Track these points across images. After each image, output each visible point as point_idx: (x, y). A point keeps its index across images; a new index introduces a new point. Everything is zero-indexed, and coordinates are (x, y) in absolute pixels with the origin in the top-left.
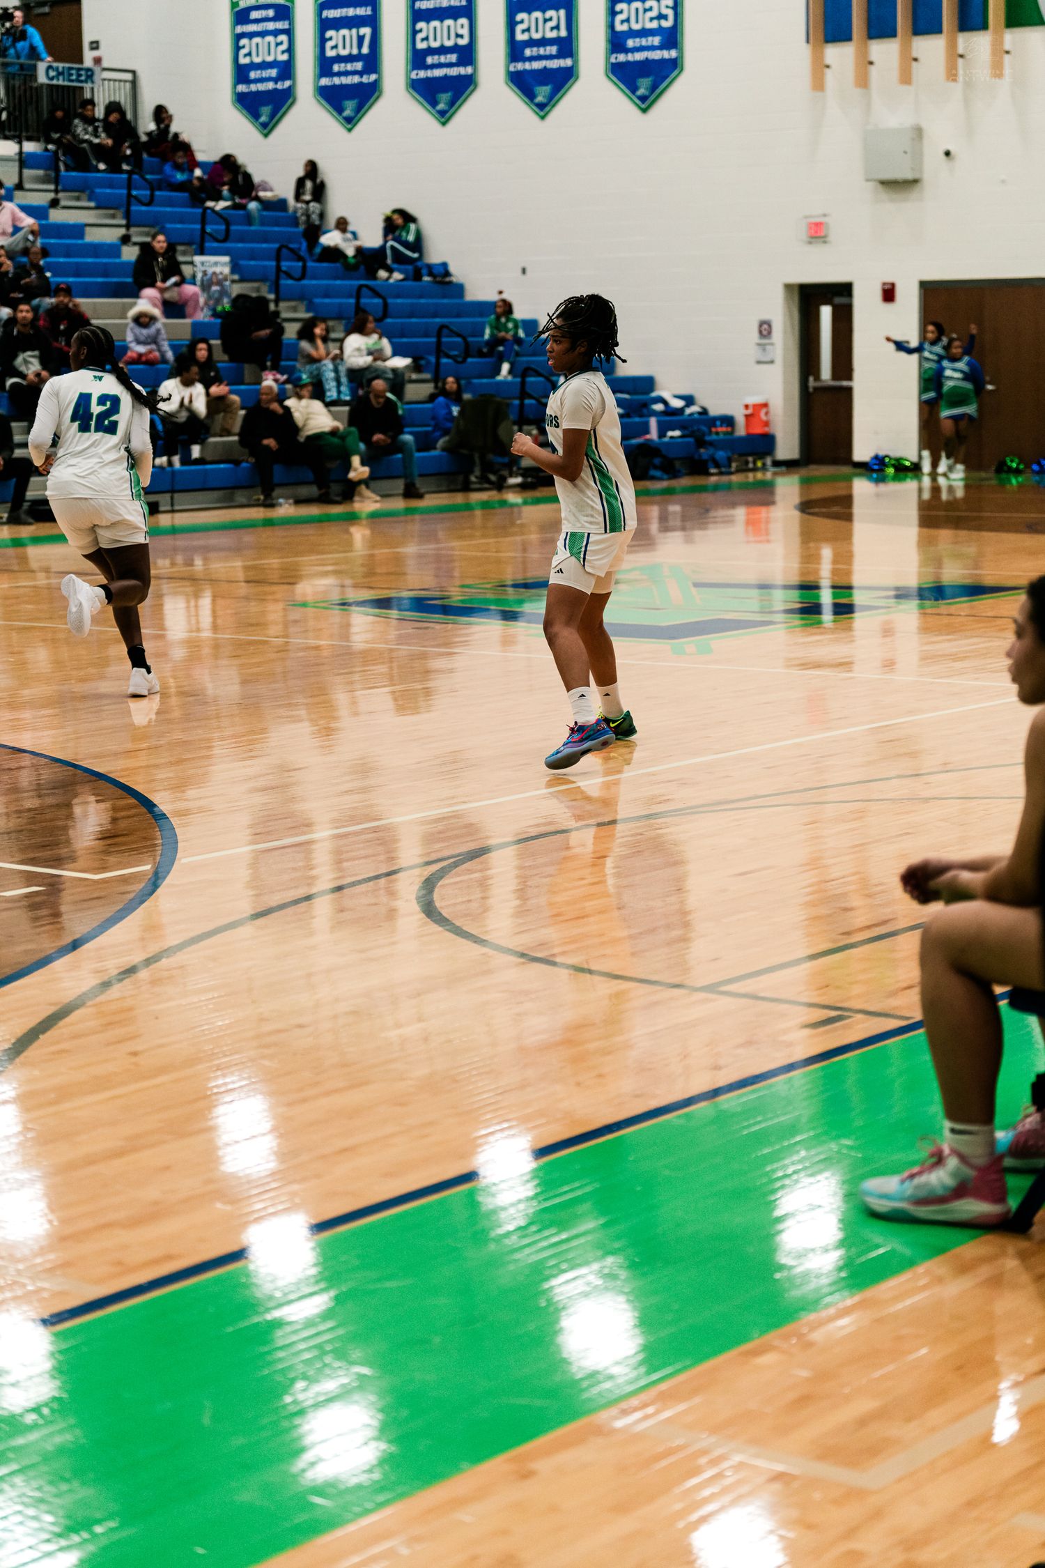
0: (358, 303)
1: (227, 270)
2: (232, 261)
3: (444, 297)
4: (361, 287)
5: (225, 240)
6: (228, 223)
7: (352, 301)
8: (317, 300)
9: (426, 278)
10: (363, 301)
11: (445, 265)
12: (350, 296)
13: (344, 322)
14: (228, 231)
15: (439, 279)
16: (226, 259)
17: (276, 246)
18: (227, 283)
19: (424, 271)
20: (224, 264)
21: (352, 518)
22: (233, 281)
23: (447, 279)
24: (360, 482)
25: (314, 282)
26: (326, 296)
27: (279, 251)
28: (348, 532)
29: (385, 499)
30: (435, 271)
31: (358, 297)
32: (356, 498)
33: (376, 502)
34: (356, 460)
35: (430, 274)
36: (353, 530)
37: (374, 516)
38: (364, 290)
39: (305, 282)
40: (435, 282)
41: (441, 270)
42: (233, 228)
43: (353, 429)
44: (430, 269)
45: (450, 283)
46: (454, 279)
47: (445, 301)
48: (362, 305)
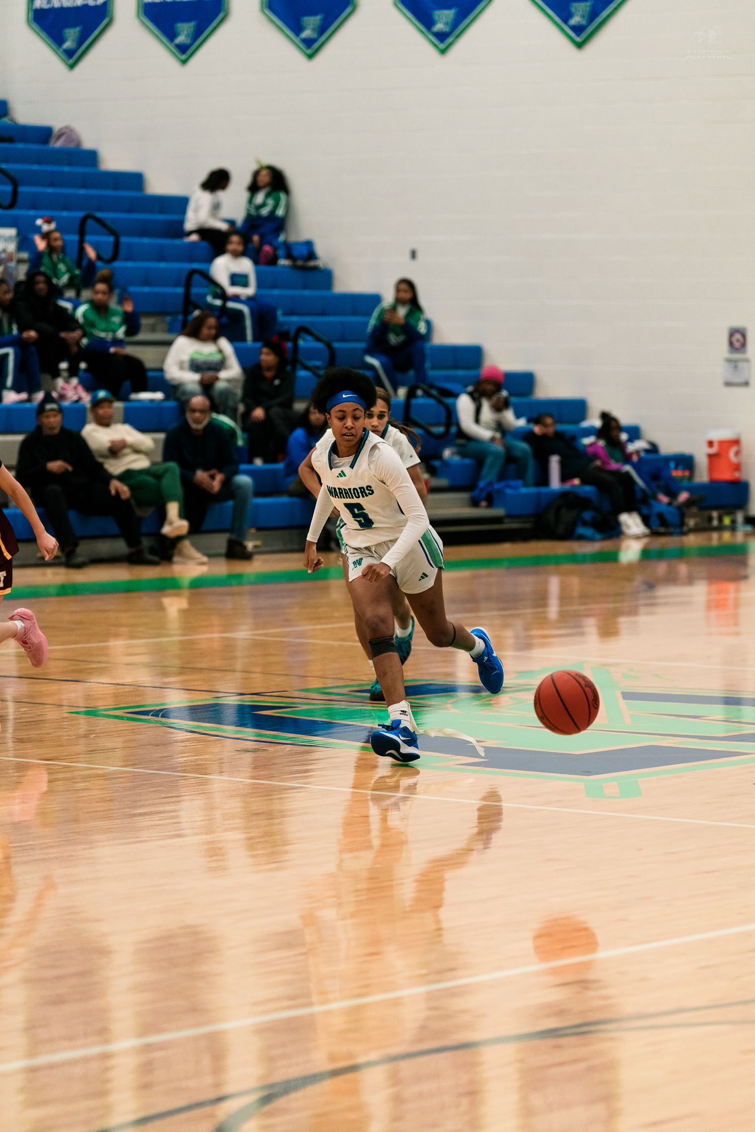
0: (187, 293)
1: (12, 247)
2: (19, 234)
3: (305, 287)
4: (193, 272)
5: (12, 205)
6: (15, 185)
7: (180, 290)
8: (132, 289)
9: (283, 262)
10: (194, 290)
11: (309, 244)
12: (177, 285)
13: (168, 319)
14: (15, 193)
15: (300, 262)
16: (12, 232)
17: (81, 214)
18: (12, 264)
19: (281, 252)
20: (7, 239)
21: (169, 586)
22: (20, 261)
23: (312, 263)
24: (179, 538)
25: (130, 264)
26: (147, 283)
27: (84, 220)
28: (161, 608)
29: (214, 560)
30: (296, 253)
31: (188, 285)
32: (174, 559)
33: (203, 564)
34: (173, 509)
35: (289, 256)
36: (166, 601)
37: (197, 585)
38: (196, 278)
39: (117, 264)
40: (295, 267)
41: (304, 251)
42: (22, 189)
43: (173, 465)
44: (289, 250)
45: (315, 269)
46: (320, 263)
47: (307, 293)
48: (193, 298)
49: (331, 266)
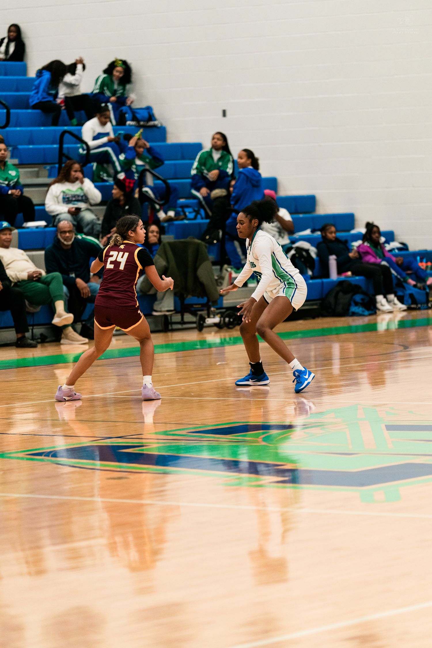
0: (61, 148)
4: (65, 132)
7: (56, 146)
8: (20, 147)
9: (130, 123)
10: (65, 146)
11: (149, 109)
12: (53, 142)
13: (48, 167)
15: (142, 123)
19: (128, 116)
23: (151, 123)
24: (65, 326)
25: (17, 128)
26: (31, 142)
28: (54, 377)
30: (138, 116)
31: (61, 143)
32: (62, 341)
33: (84, 344)
34: (60, 306)
35: (134, 119)
36: (58, 372)
38: (67, 136)
39: (8, 129)
40: (139, 126)
41: (146, 114)
43: (57, 274)
44: (134, 113)
45: (155, 126)
46: (156, 123)
48: (65, 151)
49: (164, 125)
